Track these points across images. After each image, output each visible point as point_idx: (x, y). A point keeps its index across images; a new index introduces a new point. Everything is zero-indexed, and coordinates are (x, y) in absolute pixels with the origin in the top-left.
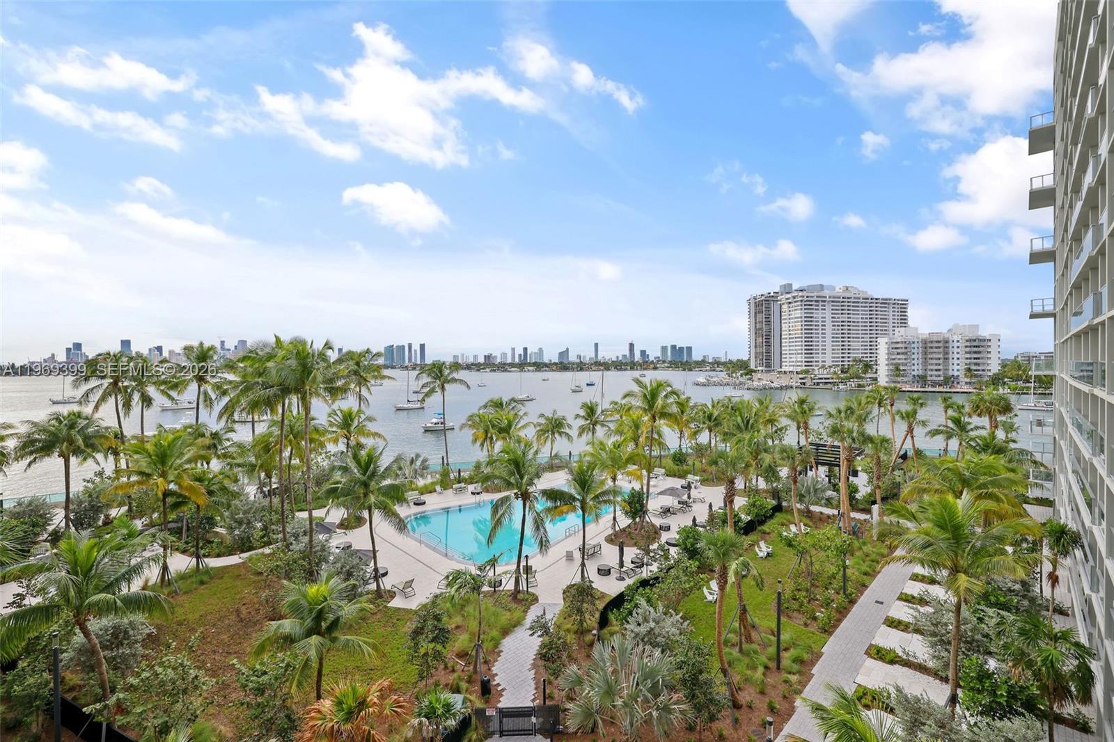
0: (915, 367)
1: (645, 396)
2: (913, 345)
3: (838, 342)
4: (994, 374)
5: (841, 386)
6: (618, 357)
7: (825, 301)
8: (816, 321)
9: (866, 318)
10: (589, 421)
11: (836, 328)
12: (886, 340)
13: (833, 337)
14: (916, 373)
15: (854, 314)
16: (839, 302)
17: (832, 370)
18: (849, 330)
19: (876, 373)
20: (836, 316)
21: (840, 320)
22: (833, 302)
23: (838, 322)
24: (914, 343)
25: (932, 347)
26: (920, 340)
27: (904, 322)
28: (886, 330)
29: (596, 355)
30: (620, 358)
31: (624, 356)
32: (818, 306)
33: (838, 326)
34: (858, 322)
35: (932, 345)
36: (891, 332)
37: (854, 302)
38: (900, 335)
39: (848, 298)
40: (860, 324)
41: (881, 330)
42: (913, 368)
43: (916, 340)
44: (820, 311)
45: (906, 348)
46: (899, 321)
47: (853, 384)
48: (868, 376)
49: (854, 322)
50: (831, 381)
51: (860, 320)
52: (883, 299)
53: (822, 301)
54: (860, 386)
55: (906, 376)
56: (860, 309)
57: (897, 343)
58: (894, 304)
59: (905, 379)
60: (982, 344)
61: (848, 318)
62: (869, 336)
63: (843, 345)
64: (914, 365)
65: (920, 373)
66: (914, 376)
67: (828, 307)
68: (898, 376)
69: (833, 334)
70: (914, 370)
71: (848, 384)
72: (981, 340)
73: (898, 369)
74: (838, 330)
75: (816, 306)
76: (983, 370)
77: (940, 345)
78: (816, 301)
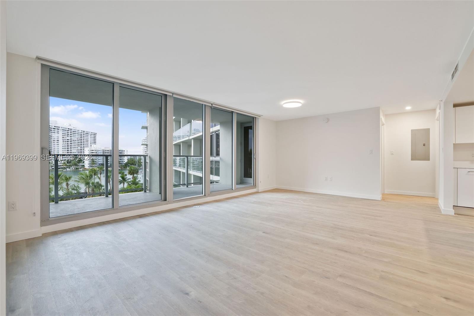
0: (100, 161)
2: (99, 152)
3: (66, 149)
4: (126, 163)
5: (68, 169)
7: (59, 129)
8: (54, 138)
9: (79, 139)
11: (65, 142)
12: (88, 149)
13: (63, 147)
14: (100, 163)
15: (73, 137)
16: (66, 130)
17: (63, 162)
18: (71, 144)
19: (84, 163)
20: (65, 137)
21: (67, 139)
22: (63, 130)
23: (66, 139)
24: (99, 151)
25: (106, 153)
26: (101, 150)
27: (95, 142)
28: (88, 145)
32: (55, 131)
33: (66, 141)
34: (75, 140)
35: (106, 152)
36: (90, 146)
37: (73, 131)
38: (94, 147)
39: (71, 129)
40: (76, 141)
41: (86, 145)
42: (99, 161)
43: (100, 150)
44: (56, 134)
45: (96, 153)
46: (93, 142)
47: (73, 168)
48: (81, 164)
49: (73, 140)
50: (62, 167)
51: (76, 140)
52: (86, 132)
53: (57, 129)
54: (77, 169)
55: (96, 164)
56: (76, 134)
57: (93, 150)
58: (91, 134)
59: (96, 165)
60: (122, 152)
61: (71, 138)
62: (80, 147)
63: (68, 151)
64: (99, 159)
65: (102, 163)
66: (99, 164)
67: (61, 132)
68: (93, 164)
69: (63, 145)
70: (99, 162)
71: (71, 168)
72: (122, 151)
73: (94, 161)
74: (66, 143)
75: (53, 131)
76: (123, 161)
77: (109, 152)
78: (54, 129)
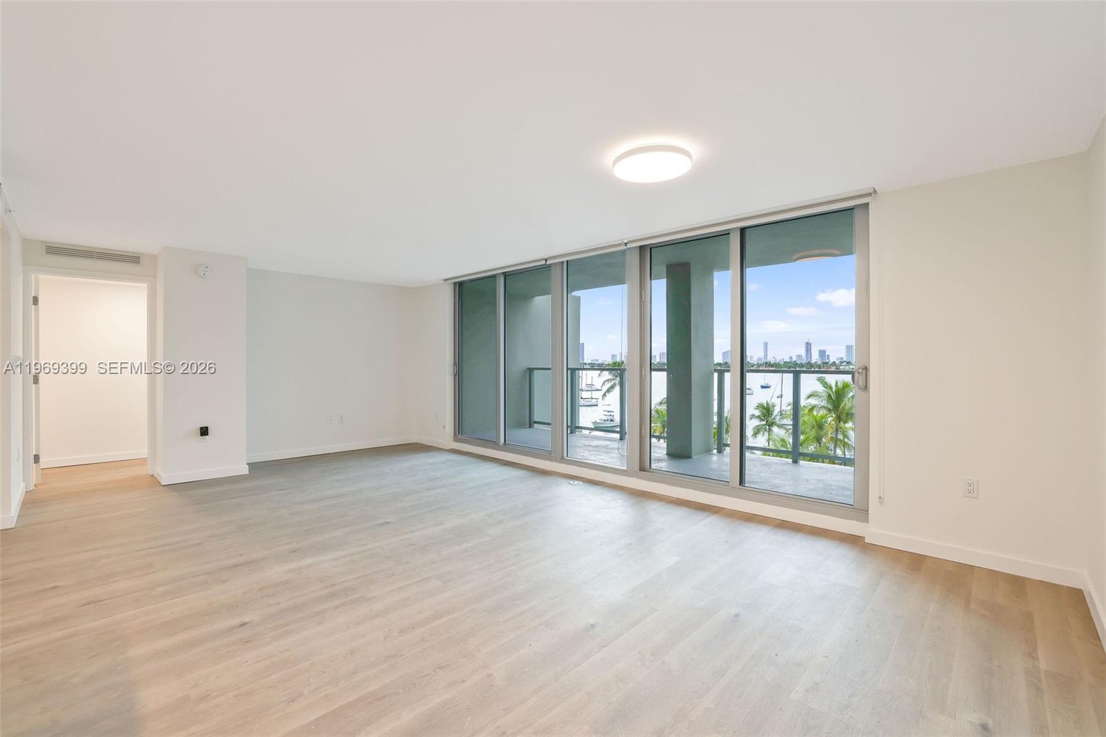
1: (829, 396)
6: (791, 358)
10: (764, 423)
29: (766, 356)
30: (794, 359)
31: (799, 356)
